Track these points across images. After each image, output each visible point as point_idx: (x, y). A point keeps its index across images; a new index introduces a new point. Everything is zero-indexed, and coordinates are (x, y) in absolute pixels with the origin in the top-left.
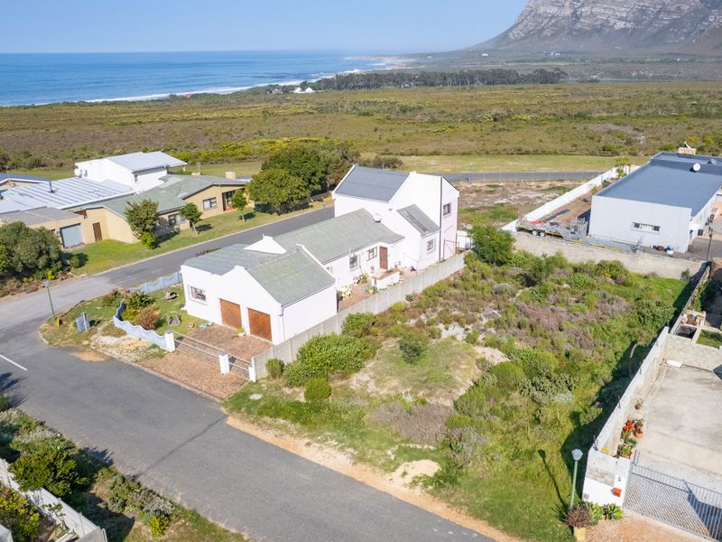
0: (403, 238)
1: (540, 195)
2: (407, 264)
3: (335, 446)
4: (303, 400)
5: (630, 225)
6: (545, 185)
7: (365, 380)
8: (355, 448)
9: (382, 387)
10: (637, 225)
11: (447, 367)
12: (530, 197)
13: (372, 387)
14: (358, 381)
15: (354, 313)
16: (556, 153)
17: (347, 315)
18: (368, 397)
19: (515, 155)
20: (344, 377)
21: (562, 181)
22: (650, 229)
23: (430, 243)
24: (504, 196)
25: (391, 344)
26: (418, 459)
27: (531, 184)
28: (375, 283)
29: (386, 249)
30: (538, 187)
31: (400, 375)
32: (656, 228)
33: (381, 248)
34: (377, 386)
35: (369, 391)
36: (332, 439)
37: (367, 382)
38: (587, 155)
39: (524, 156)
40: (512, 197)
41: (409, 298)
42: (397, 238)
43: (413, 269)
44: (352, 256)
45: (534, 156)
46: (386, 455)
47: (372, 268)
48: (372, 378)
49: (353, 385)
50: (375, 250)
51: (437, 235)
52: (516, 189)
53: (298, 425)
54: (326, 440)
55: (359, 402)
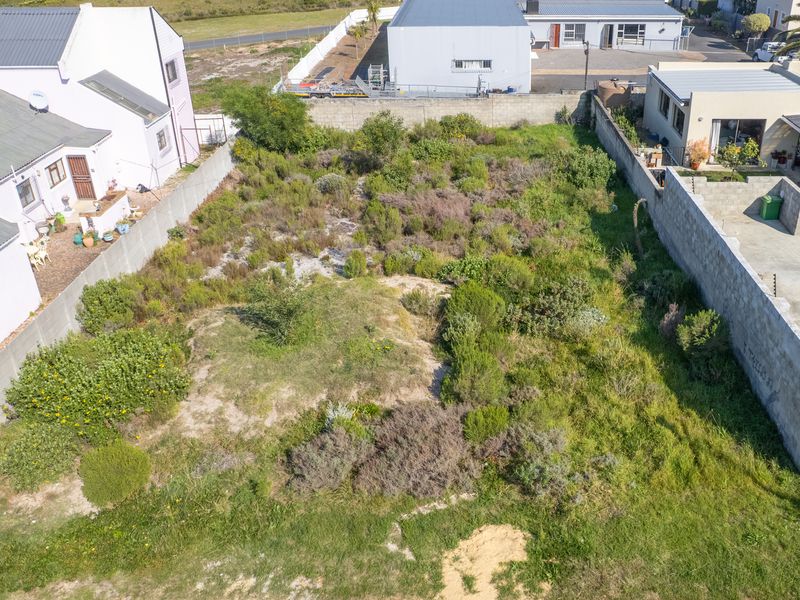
0: (108, 133)
1: (265, 61)
2: (128, 182)
3: (253, 589)
4: (87, 508)
5: (449, 64)
6: (262, 48)
7: (212, 409)
8: (308, 573)
9: (263, 410)
10: (459, 64)
11: (368, 329)
12: (252, 65)
13: (236, 420)
14: (198, 416)
15: (92, 283)
16: (242, 13)
17: (80, 293)
18: (240, 443)
19: (183, 22)
20: (156, 418)
21: (281, 41)
22: (477, 67)
23: (161, 135)
24: (210, 71)
25: (215, 321)
26: (464, 535)
27: (241, 49)
28: (90, 224)
29: (82, 158)
30: (253, 52)
31: (286, 372)
32: (487, 64)
33: (70, 158)
34: (247, 412)
35: (236, 429)
36: (234, 576)
37: (220, 411)
38: (286, 11)
39: (199, 21)
40: (225, 69)
41: (176, 234)
42: (98, 136)
43: (144, 190)
44: (20, 181)
45: (214, 21)
46: (390, 557)
47: (65, 201)
48: (227, 399)
49: (188, 429)
50: (59, 164)
51: (167, 120)
52: (222, 60)
53: (120, 577)
54: (222, 586)
55: (232, 461)
